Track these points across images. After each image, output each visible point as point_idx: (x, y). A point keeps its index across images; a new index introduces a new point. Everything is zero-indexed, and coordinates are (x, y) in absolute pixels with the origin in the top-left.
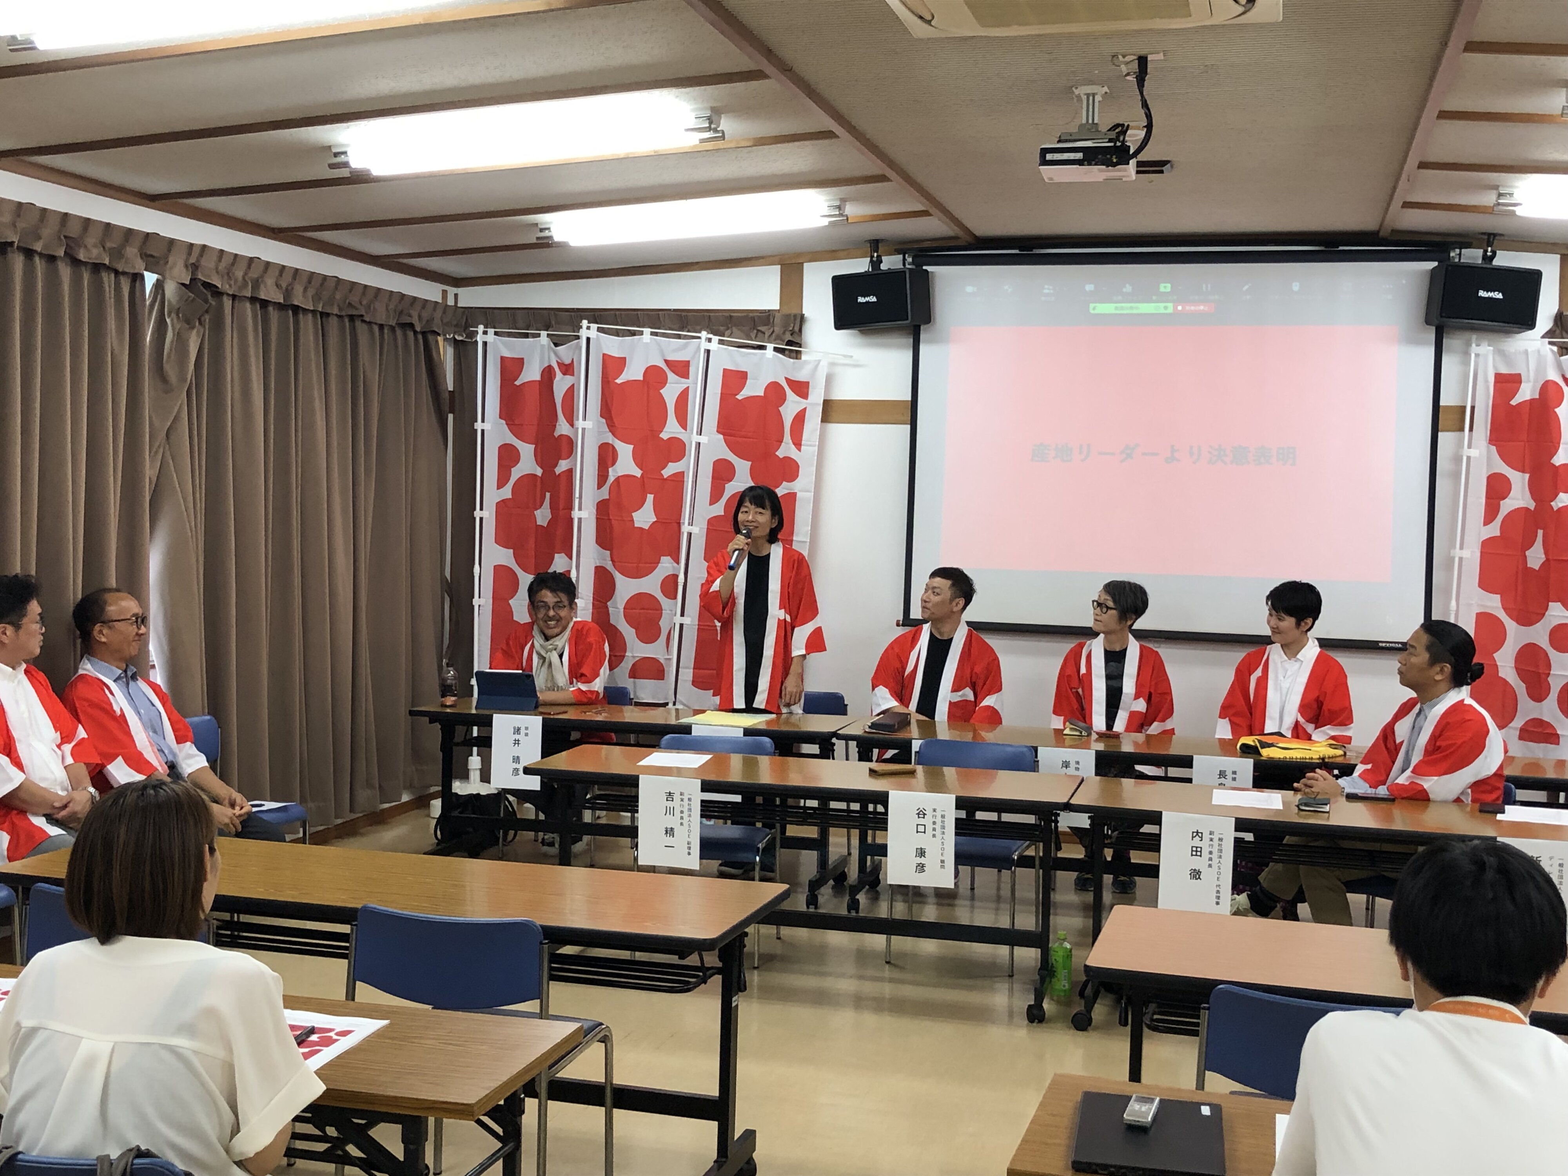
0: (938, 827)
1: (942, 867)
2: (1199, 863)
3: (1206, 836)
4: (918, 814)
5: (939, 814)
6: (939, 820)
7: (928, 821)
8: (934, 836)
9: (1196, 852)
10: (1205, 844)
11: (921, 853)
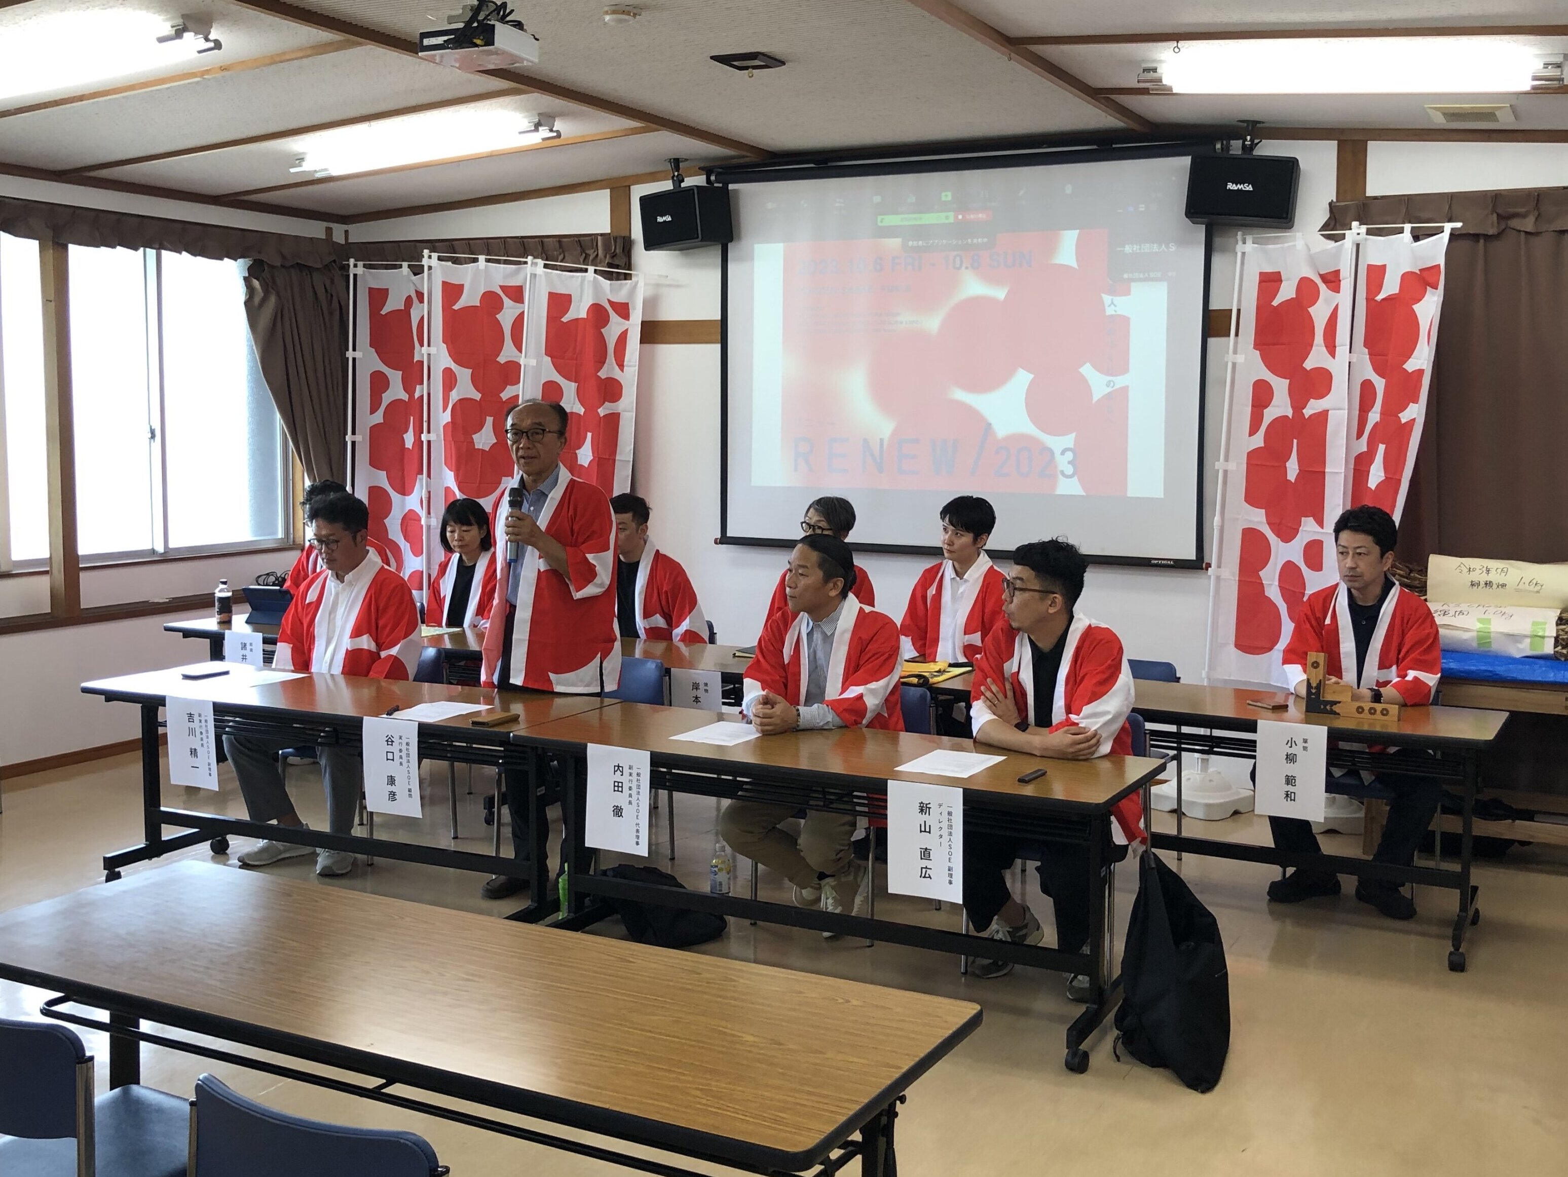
0: (404, 754)
1: (410, 796)
2: (621, 799)
3: (626, 771)
4: (387, 741)
5: (404, 741)
6: (404, 747)
7: (395, 748)
8: (401, 764)
9: (618, 787)
10: (625, 779)
11: (391, 780)
